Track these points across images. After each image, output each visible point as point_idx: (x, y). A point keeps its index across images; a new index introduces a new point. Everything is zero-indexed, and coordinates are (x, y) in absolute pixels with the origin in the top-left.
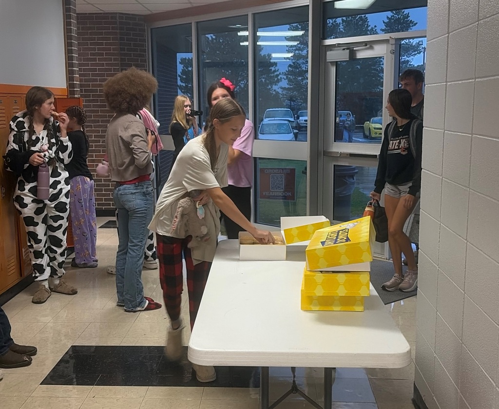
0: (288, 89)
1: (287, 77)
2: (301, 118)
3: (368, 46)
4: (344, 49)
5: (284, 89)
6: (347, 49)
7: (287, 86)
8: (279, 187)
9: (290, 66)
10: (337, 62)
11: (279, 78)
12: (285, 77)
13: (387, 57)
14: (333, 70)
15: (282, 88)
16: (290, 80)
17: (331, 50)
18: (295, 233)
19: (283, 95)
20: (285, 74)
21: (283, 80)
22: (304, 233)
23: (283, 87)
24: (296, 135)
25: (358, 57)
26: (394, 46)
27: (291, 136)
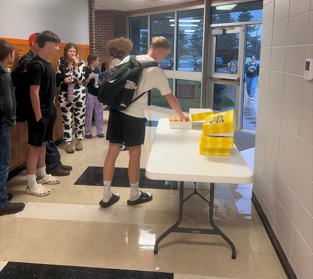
0: (192, 47)
1: (191, 41)
2: (197, 60)
3: (232, 28)
4: (220, 29)
5: (190, 46)
6: (222, 29)
7: (191, 45)
8: (187, 93)
9: (193, 36)
10: (217, 35)
11: (187, 41)
12: (190, 41)
13: (241, 33)
14: (215, 39)
15: (188, 46)
16: (192, 43)
17: (214, 29)
18: (196, 116)
19: (189, 49)
20: (190, 40)
21: (189, 42)
22: (201, 116)
23: (189, 45)
24: (195, 68)
25: (227, 33)
26: (244, 28)
27: (193, 69)
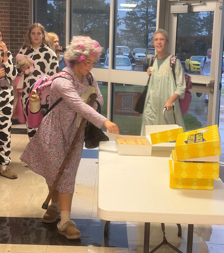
0: (126, 31)
1: (125, 22)
2: (136, 54)
3: (202, 3)
4: (184, 4)
5: (123, 31)
6: (187, 4)
7: (125, 29)
8: (128, 106)
9: (128, 13)
10: (178, 14)
11: (119, 22)
12: (124, 22)
13: (216, 12)
14: (175, 19)
15: (120, 30)
16: (127, 24)
17: (174, 5)
18: (158, 136)
19: (122, 35)
20: (124, 19)
21: (122, 24)
22: (164, 136)
23: (122, 29)
24: (133, 66)
25: (194, 11)
26: (222, 4)
27: (130, 67)
